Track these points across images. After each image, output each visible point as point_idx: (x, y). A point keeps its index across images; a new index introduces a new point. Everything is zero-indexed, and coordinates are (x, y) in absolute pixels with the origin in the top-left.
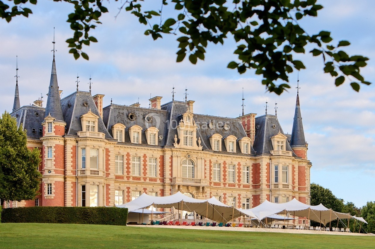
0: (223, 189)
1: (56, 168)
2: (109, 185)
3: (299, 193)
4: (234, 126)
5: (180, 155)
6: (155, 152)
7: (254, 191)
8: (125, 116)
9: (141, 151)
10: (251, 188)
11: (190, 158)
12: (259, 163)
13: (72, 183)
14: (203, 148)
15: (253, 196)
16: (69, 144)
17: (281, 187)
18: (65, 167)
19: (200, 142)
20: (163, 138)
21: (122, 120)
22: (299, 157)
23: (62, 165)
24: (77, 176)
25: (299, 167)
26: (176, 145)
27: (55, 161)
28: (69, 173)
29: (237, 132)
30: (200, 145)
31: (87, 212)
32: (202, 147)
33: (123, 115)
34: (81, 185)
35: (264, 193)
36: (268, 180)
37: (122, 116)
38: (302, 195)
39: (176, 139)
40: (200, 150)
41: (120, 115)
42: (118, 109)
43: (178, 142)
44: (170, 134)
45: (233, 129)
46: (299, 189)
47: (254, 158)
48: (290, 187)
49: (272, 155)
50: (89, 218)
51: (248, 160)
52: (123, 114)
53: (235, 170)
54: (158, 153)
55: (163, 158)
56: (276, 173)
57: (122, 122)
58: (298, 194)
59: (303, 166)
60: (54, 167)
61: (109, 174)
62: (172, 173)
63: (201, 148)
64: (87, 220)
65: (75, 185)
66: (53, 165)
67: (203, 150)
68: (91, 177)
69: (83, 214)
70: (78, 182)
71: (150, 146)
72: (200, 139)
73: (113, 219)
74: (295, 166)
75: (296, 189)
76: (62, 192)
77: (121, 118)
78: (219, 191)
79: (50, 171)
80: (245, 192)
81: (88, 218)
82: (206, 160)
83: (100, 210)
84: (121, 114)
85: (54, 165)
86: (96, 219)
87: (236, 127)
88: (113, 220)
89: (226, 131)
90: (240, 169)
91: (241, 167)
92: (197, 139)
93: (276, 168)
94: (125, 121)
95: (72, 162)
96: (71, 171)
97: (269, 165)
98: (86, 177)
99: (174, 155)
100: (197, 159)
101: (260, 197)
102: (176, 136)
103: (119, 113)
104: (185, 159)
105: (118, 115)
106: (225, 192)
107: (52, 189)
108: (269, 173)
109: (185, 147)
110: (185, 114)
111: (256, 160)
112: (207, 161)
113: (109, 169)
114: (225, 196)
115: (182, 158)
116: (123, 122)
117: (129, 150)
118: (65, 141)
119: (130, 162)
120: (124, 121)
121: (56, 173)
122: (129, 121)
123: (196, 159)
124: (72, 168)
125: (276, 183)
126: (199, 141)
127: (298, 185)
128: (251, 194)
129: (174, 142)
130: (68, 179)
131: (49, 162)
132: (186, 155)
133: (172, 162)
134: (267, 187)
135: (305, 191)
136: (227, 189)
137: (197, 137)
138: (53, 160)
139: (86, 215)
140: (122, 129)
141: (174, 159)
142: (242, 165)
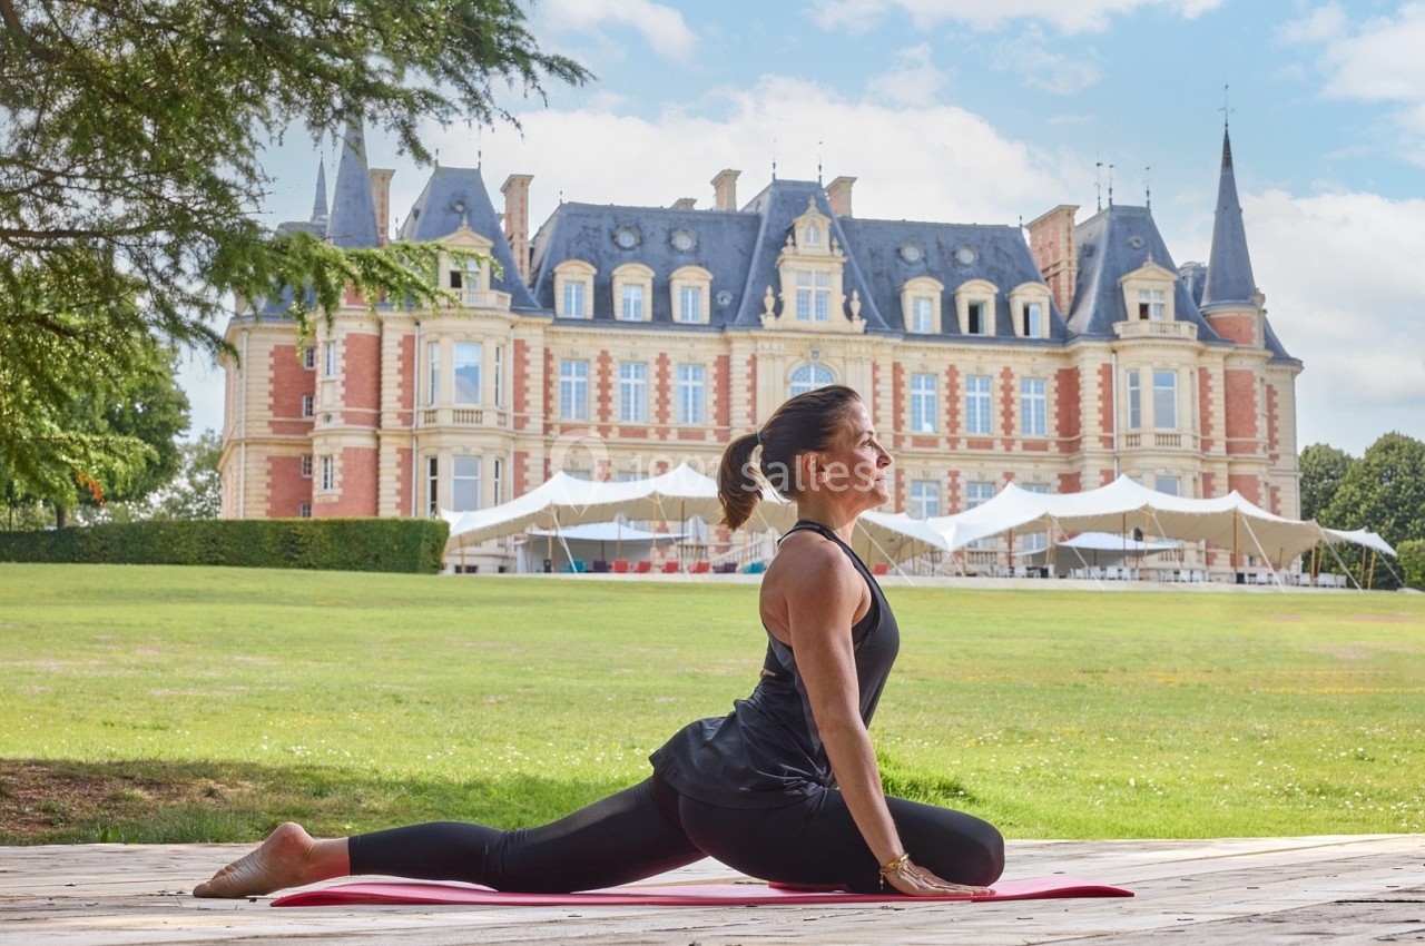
0: (946, 457)
1: (347, 406)
2: (526, 455)
3: (1230, 464)
4: (997, 249)
5: (781, 353)
6: (700, 347)
7: (1063, 460)
8: (605, 237)
9: (652, 344)
10: (1054, 449)
11: (817, 361)
12: (1077, 368)
13: (400, 451)
14: (867, 326)
15: (1061, 476)
16: (391, 330)
17: (1148, 441)
18: (378, 404)
19: (856, 307)
20: (732, 301)
21: (591, 250)
22: (1226, 341)
23: (369, 395)
24: (417, 428)
25: (1226, 373)
26: (768, 320)
27: (344, 384)
28: (390, 420)
29: (1008, 268)
30: (856, 316)
31: (296, 535)
32: (864, 321)
33: (597, 234)
34: (427, 457)
35: (1091, 465)
36: (1107, 423)
37: (594, 237)
38: (1240, 470)
39: (770, 302)
40: (857, 334)
41: (588, 235)
42: (581, 215)
43: (778, 309)
44: (753, 287)
45: (990, 260)
46: (1230, 448)
47: (1061, 350)
48: (1187, 443)
49: (1117, 337)
50: (303, 552)
51: (1040, 360)
52: (597, 230)
53: (993, 395)
54: (707, 349)
55: (724, 363)
56: (1136, 398)
57: (593, 256)
58: (1225, 466)
59: (1244, 371)
60: (341, 405)
61: (526, 420)
62: (754, 410)
63: (859, 325)
64: (296, 559)
65: (407, 456)
66: (339, 397)
67: (866, 332)
68: (454, 431)
69: (282, 542)
70: (420, 447)
71: (678, 327)
72: (855, 295)
73: (375, 553)
74: (1210, 371)
75: (1219, 448)
76: (369, 481)
77: (590, 244)
78: (933, 463)
79: (328, 418)
80: (1030, 466)
81: (299, 553)
82: (879, 363)
83: (339, 529)
84: (591, 232)
85: (343, 397)
86: (325, 557)
87: (1006, 254)
88: (377, 558)
89: (966, 266)
90: (1012, 389)
91: (1013, 382)
92: (844, 297)
93: (1135, 381)
94: (605, 252)
95: (400, 385)
96: (395, 416)
97: (1106, 371)
98: (439, 432)
99: (760, 352)
100: (845, 362)
101: (1081, 480)
102: (769, 290)
103: (585, 228)
104: (802, 363)
105: (580, 235)
106: (954, 466)
107: (336, 471)
108: (1107, 397)
109: (802, 324)
110: (800, 219)
111: (1068, 356)
112: (882, 368)
113: (527, 403)
114: (954, 480)
115: (790, 359)
116: (597, 255)
117: (606, 344)
118: (380, 324)
119: (611, 380)
120: (601, 253)
121: (346, 422)
122: (617, 251)
123: (839, 362)
124: (399, 405)
125: (1134, 431)
126: (852, 304)
127: (1223, 433)
128: (1055, 470)
129: (764, 310)
130: (384, 440)
131: (328, 388)
132: (803, 350)
133: (753, 376)
134: (1105, 446)
135: (1254, 452)
136: (964, 458)
137: (847, 291)
138: (339, 384)
139: (293, 542)
140: (584, 278)
141: (761, 365)
142: (1017, 376)
